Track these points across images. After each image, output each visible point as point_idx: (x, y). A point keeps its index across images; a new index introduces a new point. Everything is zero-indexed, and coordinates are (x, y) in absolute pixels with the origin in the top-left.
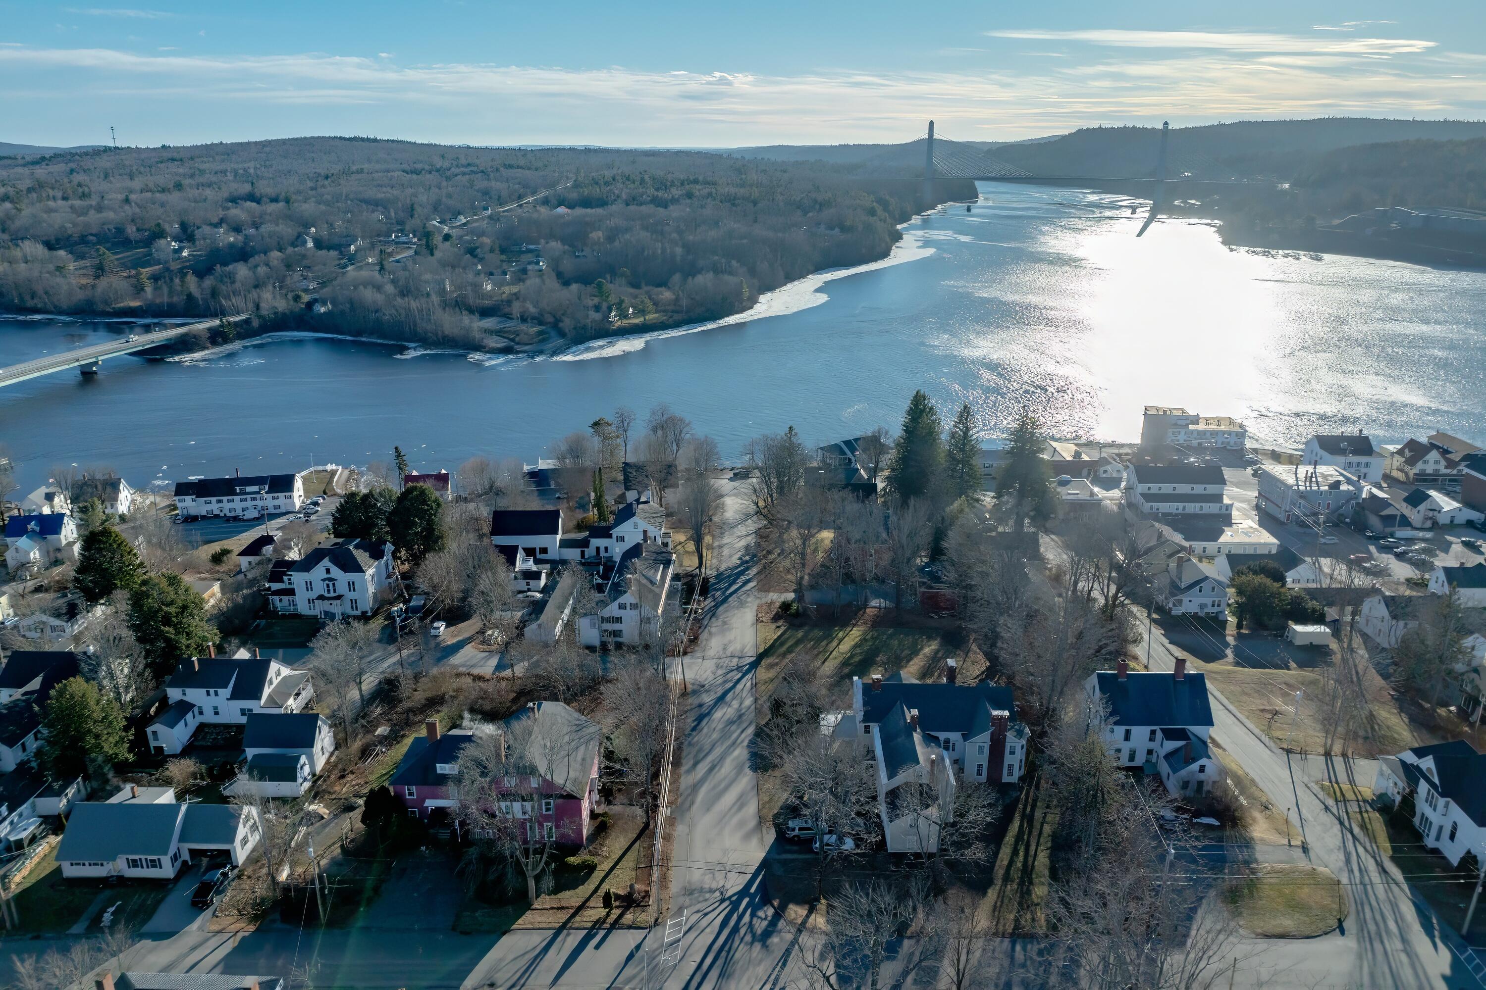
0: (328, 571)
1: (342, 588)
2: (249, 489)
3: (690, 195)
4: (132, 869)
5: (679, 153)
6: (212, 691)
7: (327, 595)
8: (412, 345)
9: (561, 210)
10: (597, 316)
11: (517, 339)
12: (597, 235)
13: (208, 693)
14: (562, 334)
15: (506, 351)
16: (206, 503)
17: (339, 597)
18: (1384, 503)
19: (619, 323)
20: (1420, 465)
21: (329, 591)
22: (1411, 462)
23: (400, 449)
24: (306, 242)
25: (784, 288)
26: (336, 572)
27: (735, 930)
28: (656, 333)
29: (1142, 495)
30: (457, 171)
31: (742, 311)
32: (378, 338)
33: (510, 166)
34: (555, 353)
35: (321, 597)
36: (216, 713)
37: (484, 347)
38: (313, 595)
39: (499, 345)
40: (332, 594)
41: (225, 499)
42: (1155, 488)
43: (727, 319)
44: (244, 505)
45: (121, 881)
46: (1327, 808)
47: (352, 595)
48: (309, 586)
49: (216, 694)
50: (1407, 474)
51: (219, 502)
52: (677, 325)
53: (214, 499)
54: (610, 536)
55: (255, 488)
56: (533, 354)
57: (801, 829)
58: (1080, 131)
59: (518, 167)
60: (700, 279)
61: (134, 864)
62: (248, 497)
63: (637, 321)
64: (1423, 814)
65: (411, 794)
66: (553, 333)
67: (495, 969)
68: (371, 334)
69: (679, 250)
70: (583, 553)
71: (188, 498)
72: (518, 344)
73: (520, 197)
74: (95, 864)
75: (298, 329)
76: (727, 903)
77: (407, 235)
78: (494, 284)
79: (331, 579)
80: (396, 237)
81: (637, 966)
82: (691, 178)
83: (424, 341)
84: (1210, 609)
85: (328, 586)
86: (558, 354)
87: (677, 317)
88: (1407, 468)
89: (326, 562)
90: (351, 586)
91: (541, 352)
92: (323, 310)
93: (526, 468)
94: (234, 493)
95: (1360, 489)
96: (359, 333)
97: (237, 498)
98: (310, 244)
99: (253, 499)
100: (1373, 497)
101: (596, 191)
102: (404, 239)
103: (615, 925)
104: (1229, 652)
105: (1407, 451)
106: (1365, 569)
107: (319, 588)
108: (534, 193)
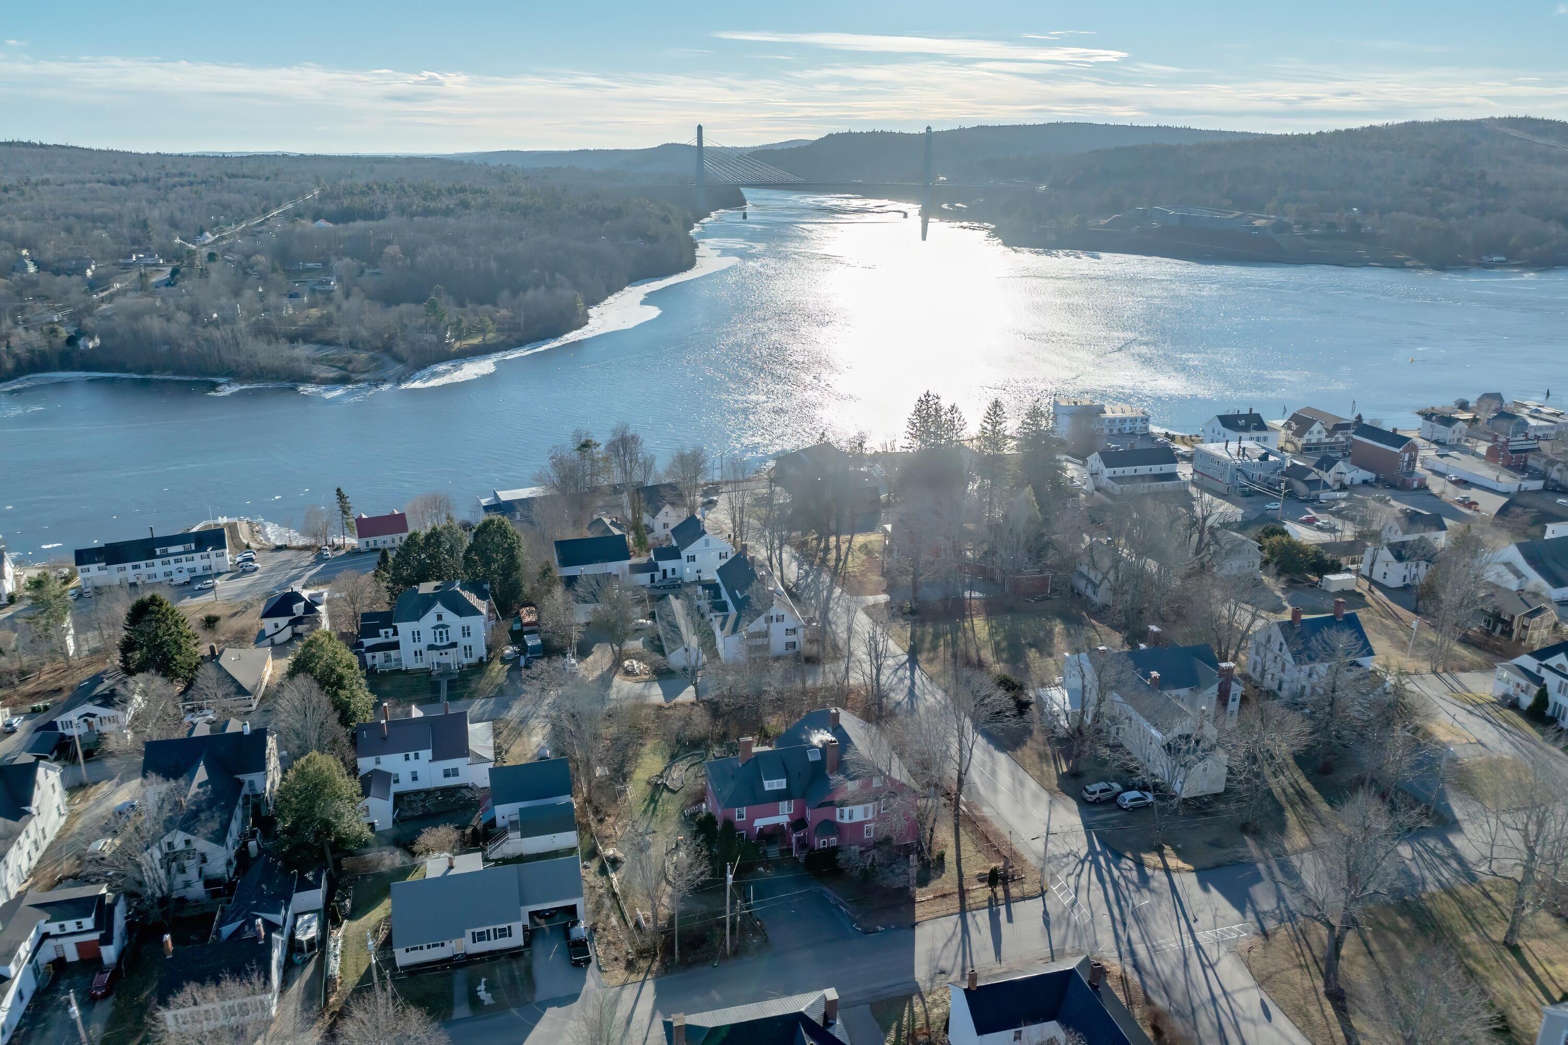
0: (440, 617)
1: (455, 635)
2: (171, 550)
3: (465, 205)
4: (478, 943)
5: (410, 161)
6: (412, 754)
7: (438, 643)
8: (221, 380)
9: (322, 223)
10: (431, 338)
11: (350, 367)
12: (393, 250)
13: (407, 758)
14: (399, 359)
15: (343, 381)
16: (120, 570)
17: (454, 645)
18: (1306, 471)
19: (457, 345)
20: (1307, 436)
21: (441, 639)
22: (1299, 433)
23: (344, 491)
24: (26, 266)
25: (606, 302)
26: (450, 617)
27: (1115, 884)
28: (500, 354)
29: (1109, 478)
30: (171, 181)
31: (578, 327)
32: (175, 374)
33: (234, 176)
34: (399, 381)
35: (431, 647)
36: (415, 778)
37: (315, 378)
38: (422, 646)
39: (331, 375)
40: (445, 643)
41: (142, 564)
42: (1119, 471)
43: (567, 336)
44: (167, 568)
45: (469, 960)
46: (1470, 712)
47: (466, 641)
48: (416, 636)
49: (417, 756)
50: (1295, 446)
51: (135, 567)
52: (519, 344)
53: (129, 565)
54: (679, 557)
55: (180, 548)
56: (377, 383)
57: (1101, 791)
58: (830, 135)
59: (244, 176)
60: (530, 294)
61: (480, 937)
62: (172, 559)
63: (476, 341)
64: (1556, 703)
65: (741, 816)
66: (386, 358)
67: (933, 959)
68: (163, 370)
69: (493, 265)
70: (652, 577)
71: (93, 567)
72: (353, 372)
73: (265, 211)
74: (434, 946)
75: (64, 368)
76: (1087, 865)
77: (152, 256)
78: (294, 308)
79: (444, 626)
80: (137, 258)
81: (1059, 928)
82: (458, 187)
83: (235, 375)
84: (1247, 571)
85: (441, 633)
86: (405, 381)
87: (517, 335)
88: (1295, 439)
89: (439, 608)
90: (466, 632)
91: (385, 381)
92: (91, 345)
93: (484, 502)
94: (153, 556)
95: (1284, 459)
96: (149, 371)
97: (158, 562)
98: (32, 269)
99: (176, 561)
100: (1294, 465)
101: (359, 202)
102: (149, 261)
103: (1008, 900)
104: (1285, 604)
105: (1293, 424)
106: (1318, 527)
107: (428, 637)
108: (279, 205)
